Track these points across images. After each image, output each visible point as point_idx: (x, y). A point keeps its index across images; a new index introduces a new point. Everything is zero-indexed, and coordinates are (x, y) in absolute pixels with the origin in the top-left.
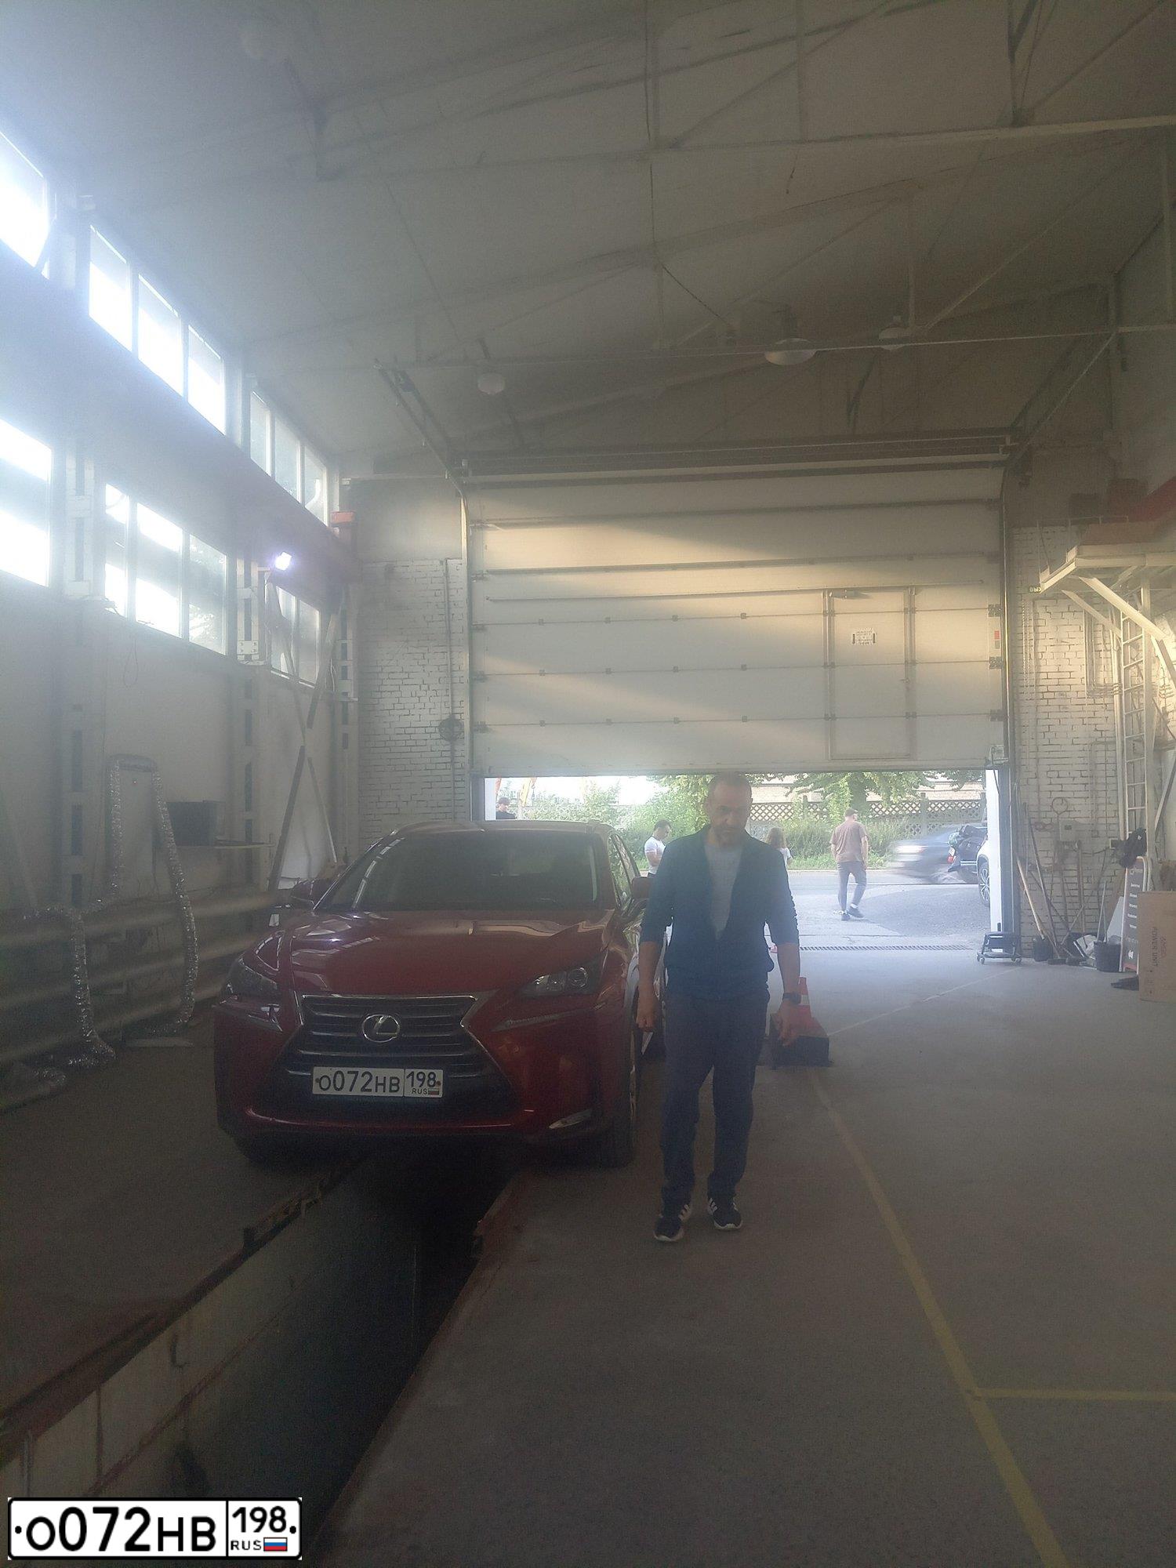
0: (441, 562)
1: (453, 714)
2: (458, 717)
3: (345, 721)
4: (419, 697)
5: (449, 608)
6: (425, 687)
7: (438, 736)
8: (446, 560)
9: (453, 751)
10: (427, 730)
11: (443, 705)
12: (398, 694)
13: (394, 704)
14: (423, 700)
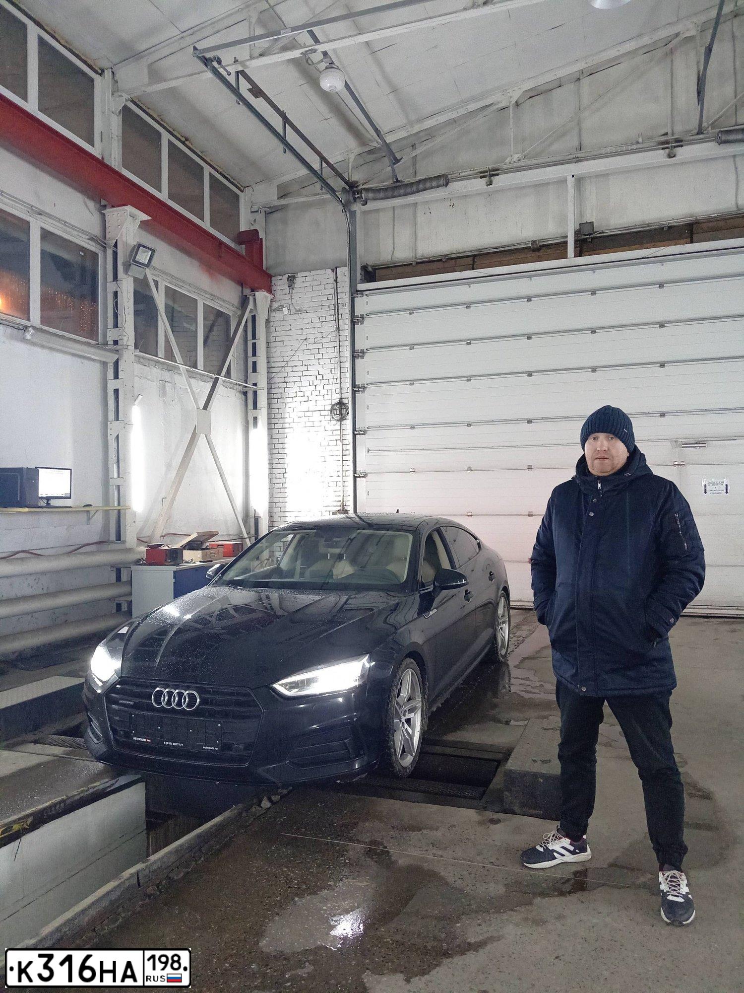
0: (333, 270)
1: (341, 399)
2: (345, 401)
3: (255, 406)
4: (315, 386)
5: (338, 309)
6: (320, 377)
7: (329, 417)
8: (336, 268)
9: (341, 430)
10: (323, 413)
11: (334, 391)
12: (299, 384)
13: (296, 392)
14: (319, 387)
